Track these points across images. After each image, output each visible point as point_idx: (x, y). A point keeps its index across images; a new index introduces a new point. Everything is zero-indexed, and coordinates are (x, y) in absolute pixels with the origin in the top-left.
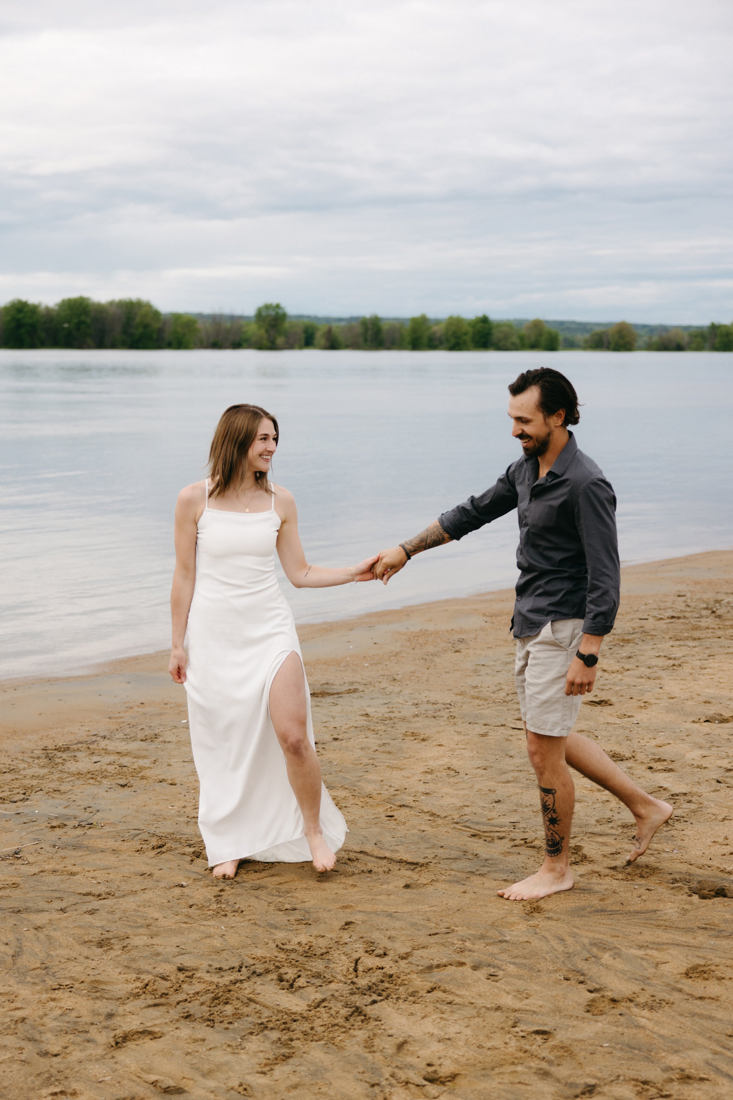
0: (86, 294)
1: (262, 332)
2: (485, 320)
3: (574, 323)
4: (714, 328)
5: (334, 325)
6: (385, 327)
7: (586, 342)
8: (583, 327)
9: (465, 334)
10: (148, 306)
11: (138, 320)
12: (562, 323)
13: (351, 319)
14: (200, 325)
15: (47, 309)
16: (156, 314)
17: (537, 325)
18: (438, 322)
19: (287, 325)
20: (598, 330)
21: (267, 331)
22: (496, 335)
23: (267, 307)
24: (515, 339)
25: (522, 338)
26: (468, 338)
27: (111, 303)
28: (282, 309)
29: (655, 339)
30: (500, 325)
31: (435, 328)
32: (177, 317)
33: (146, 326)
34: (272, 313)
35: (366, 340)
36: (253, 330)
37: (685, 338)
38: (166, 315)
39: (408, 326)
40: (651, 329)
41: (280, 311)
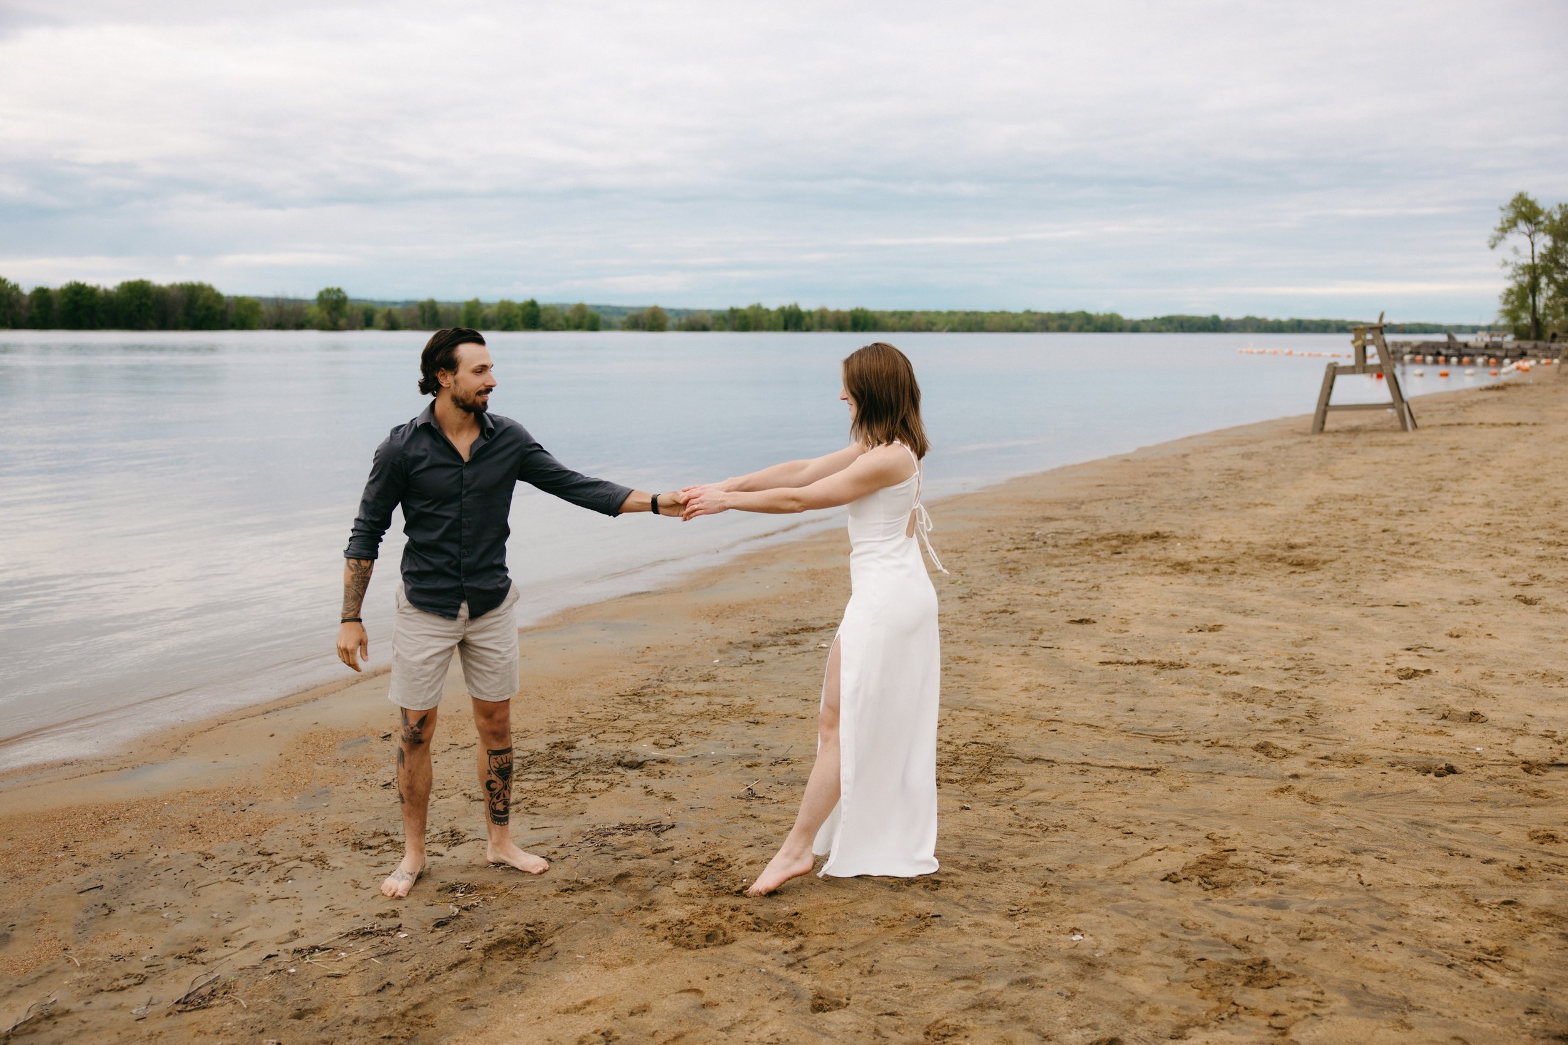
0: (146, 277)
1: (325, 314)
2: (533, 304)
3: (609, 307)
4: (733, 312)
5: (392, 307)
6: (441, 310)
7: (624, 323)
8: (618, 311)
9: (516, 316)
10: (211, 289)
11: (200, 302)
12: (599, 307)
13: (407, 303)
14: (263, 308)
15: (106, 291)
16: (219, 297)
17: (581, 309)
18: (489, 306)
19: (347, 308)
20: (635, 313)
21: (329, 313)
22: (544, 317)
23: (328, 291)
24: (561, 321)
25: (567, 320)
26: (519, 320)
27: (172, 287)
28: (343, 293)
29: (684, 321)
30: (546, 308)
31: (487, 311)
32: (239, 301)
33: (209, 308)
34: (335, 297)
35: (424, 322)
36: (314, 311)
37: (709, 321)
38: (229, 297)
39: (463, 309)
40: (678, 313)
41: (341, 295)
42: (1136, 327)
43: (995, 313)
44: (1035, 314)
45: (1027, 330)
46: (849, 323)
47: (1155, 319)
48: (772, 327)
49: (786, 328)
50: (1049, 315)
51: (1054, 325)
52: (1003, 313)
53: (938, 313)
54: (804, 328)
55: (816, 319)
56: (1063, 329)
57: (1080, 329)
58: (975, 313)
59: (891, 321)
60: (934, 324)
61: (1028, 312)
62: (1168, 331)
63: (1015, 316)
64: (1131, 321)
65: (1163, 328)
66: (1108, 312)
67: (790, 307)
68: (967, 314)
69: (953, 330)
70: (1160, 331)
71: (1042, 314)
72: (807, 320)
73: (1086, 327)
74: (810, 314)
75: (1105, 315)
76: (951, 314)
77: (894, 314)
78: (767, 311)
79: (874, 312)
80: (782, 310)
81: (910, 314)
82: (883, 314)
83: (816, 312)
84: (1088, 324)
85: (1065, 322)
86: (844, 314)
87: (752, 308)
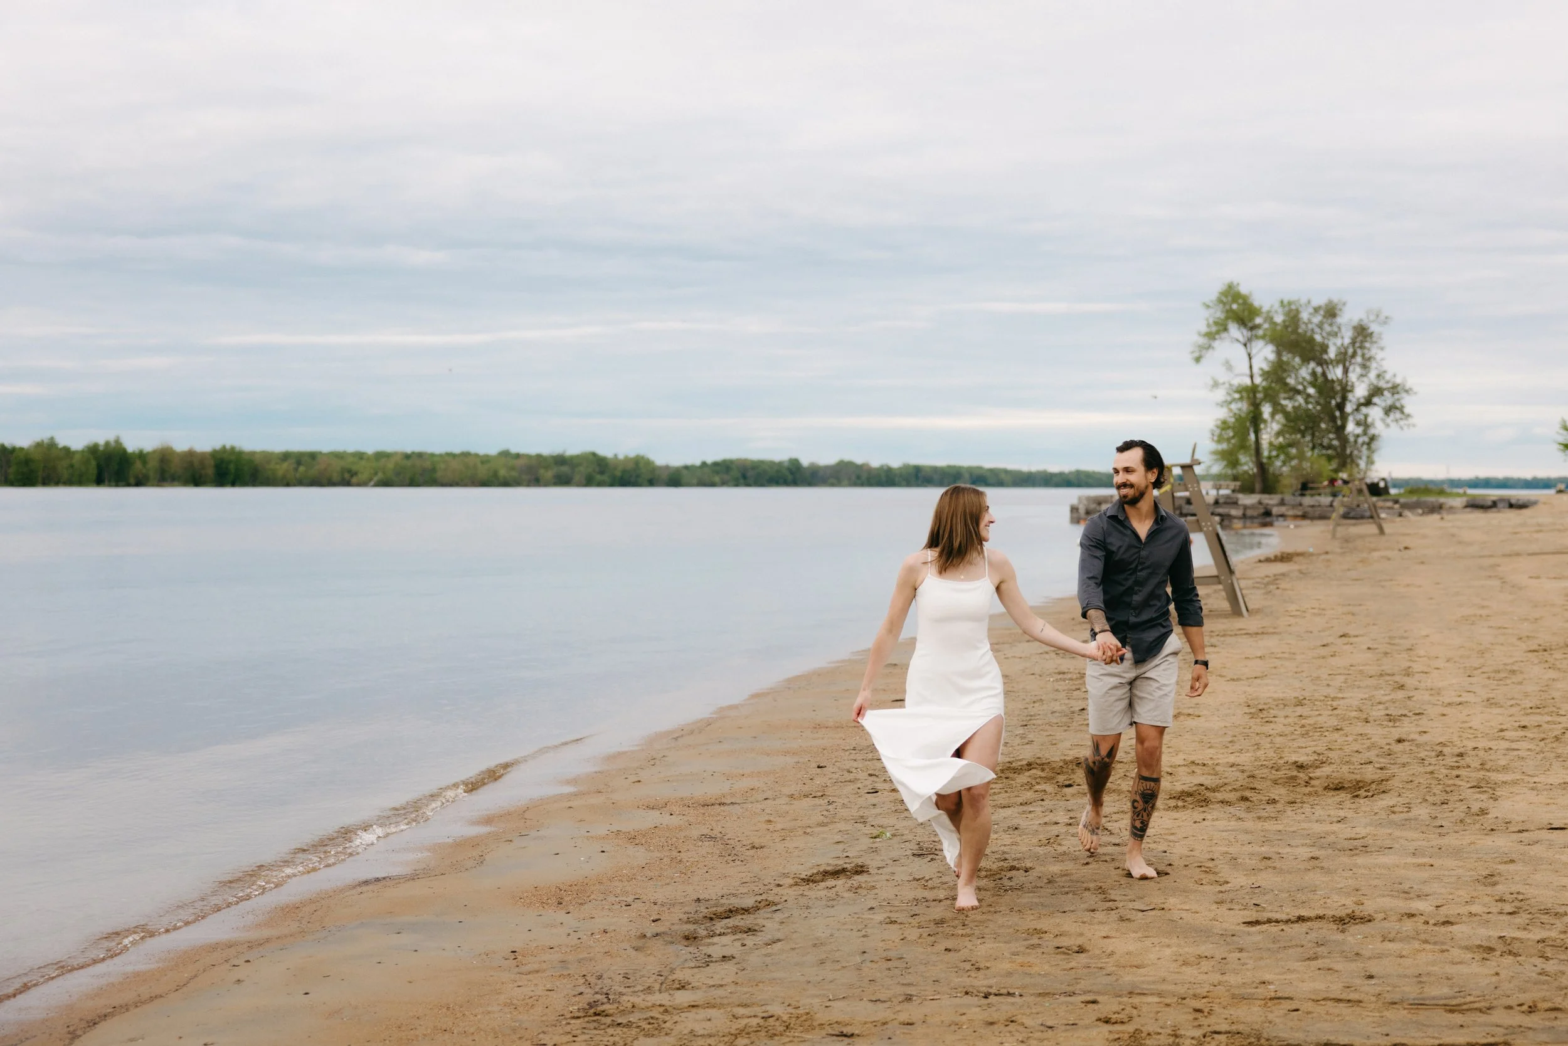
42: (675, 478)
43: (453, 456)
44: (518, 456)
45: (505, 483)
46: (210, 471)
47: (704, 464)
48: (76, 479)
49: (99, 481)
50: (539, 456)
51: (549, 474)
52: (466, 455)
53: (360, 456)
54: (132, 481)
55: (153, 464)
56: (563, 481)
57: (589, 482)
58: (420, 455)
59: (283, 468)
60: (353, 474)
61: (505, 454)
62: (724, 483)
63: (486, 460)
64: (667, 467)
65: (717, 479)
66: (632, 454)
67: (107, 444)
68: (407, 456)
69: (386, 483)
70: (713, 485)
71: (528, 457)
72: (138, 465)
73: (599, 477)
74: (142, 456)
75: (627, 459)
76: (380, 456)
77: (286, 456)
78: (67, 450)
79: (253, 453)
80: (93, 450)
81: (313, 456)
82: (268, 456)
83: (154, 452)
84: (602, 473)
85: (565, 469)
86: (203, 456)
87: (39, 445)
